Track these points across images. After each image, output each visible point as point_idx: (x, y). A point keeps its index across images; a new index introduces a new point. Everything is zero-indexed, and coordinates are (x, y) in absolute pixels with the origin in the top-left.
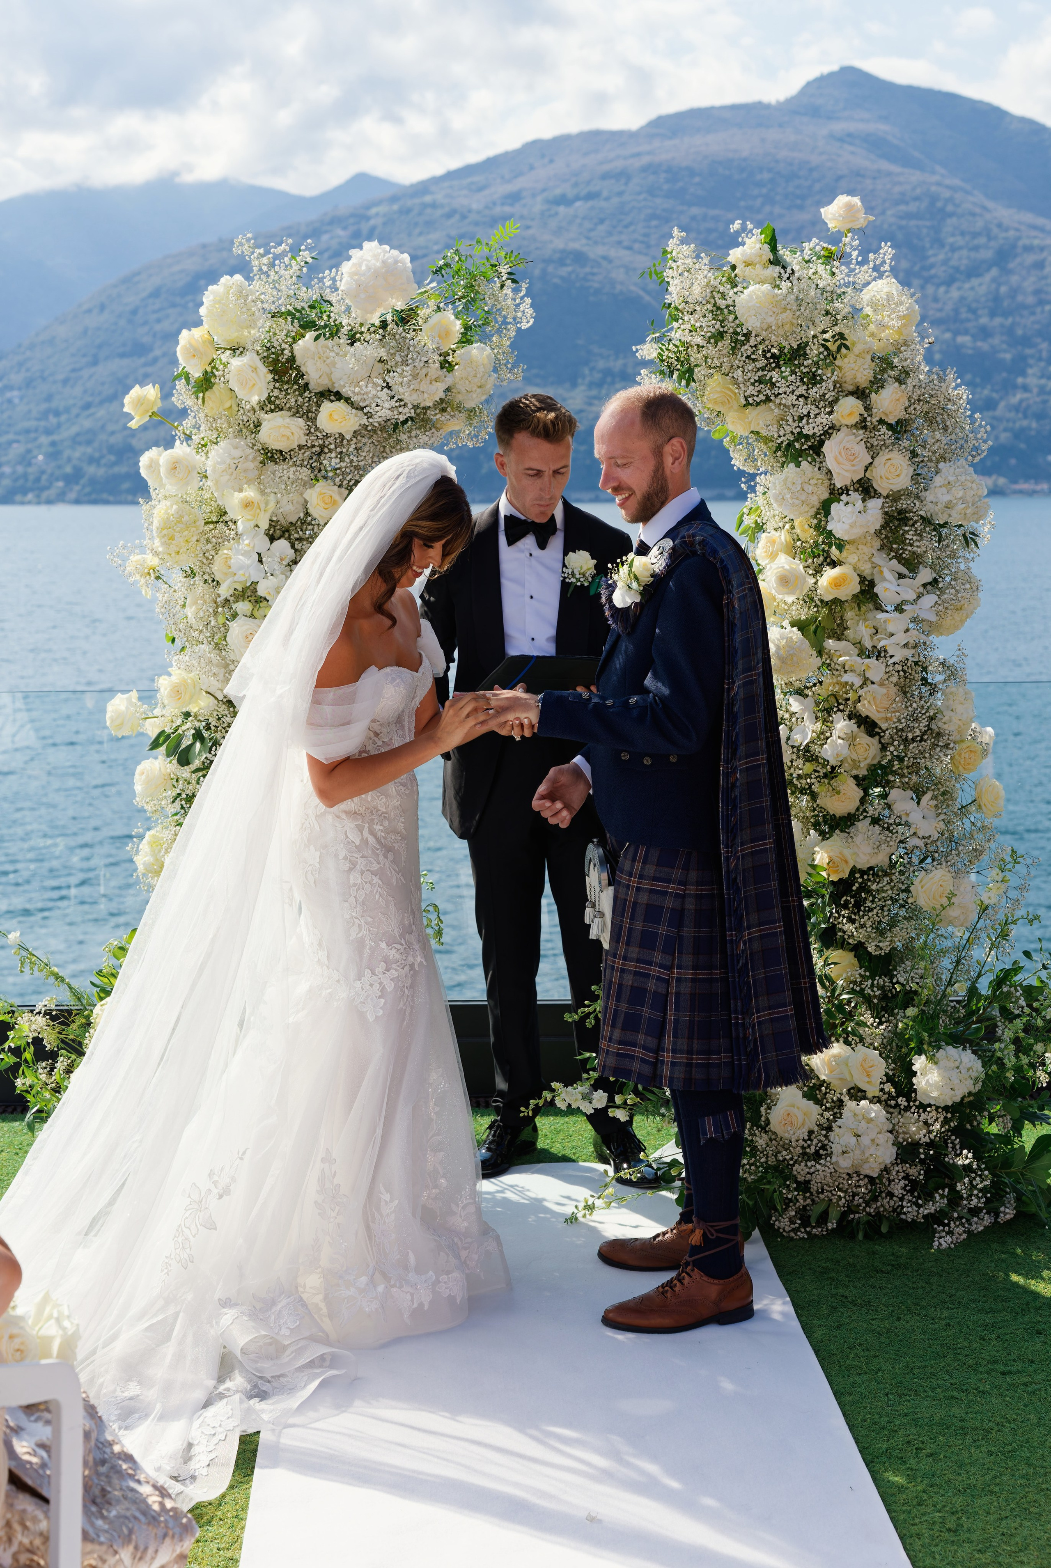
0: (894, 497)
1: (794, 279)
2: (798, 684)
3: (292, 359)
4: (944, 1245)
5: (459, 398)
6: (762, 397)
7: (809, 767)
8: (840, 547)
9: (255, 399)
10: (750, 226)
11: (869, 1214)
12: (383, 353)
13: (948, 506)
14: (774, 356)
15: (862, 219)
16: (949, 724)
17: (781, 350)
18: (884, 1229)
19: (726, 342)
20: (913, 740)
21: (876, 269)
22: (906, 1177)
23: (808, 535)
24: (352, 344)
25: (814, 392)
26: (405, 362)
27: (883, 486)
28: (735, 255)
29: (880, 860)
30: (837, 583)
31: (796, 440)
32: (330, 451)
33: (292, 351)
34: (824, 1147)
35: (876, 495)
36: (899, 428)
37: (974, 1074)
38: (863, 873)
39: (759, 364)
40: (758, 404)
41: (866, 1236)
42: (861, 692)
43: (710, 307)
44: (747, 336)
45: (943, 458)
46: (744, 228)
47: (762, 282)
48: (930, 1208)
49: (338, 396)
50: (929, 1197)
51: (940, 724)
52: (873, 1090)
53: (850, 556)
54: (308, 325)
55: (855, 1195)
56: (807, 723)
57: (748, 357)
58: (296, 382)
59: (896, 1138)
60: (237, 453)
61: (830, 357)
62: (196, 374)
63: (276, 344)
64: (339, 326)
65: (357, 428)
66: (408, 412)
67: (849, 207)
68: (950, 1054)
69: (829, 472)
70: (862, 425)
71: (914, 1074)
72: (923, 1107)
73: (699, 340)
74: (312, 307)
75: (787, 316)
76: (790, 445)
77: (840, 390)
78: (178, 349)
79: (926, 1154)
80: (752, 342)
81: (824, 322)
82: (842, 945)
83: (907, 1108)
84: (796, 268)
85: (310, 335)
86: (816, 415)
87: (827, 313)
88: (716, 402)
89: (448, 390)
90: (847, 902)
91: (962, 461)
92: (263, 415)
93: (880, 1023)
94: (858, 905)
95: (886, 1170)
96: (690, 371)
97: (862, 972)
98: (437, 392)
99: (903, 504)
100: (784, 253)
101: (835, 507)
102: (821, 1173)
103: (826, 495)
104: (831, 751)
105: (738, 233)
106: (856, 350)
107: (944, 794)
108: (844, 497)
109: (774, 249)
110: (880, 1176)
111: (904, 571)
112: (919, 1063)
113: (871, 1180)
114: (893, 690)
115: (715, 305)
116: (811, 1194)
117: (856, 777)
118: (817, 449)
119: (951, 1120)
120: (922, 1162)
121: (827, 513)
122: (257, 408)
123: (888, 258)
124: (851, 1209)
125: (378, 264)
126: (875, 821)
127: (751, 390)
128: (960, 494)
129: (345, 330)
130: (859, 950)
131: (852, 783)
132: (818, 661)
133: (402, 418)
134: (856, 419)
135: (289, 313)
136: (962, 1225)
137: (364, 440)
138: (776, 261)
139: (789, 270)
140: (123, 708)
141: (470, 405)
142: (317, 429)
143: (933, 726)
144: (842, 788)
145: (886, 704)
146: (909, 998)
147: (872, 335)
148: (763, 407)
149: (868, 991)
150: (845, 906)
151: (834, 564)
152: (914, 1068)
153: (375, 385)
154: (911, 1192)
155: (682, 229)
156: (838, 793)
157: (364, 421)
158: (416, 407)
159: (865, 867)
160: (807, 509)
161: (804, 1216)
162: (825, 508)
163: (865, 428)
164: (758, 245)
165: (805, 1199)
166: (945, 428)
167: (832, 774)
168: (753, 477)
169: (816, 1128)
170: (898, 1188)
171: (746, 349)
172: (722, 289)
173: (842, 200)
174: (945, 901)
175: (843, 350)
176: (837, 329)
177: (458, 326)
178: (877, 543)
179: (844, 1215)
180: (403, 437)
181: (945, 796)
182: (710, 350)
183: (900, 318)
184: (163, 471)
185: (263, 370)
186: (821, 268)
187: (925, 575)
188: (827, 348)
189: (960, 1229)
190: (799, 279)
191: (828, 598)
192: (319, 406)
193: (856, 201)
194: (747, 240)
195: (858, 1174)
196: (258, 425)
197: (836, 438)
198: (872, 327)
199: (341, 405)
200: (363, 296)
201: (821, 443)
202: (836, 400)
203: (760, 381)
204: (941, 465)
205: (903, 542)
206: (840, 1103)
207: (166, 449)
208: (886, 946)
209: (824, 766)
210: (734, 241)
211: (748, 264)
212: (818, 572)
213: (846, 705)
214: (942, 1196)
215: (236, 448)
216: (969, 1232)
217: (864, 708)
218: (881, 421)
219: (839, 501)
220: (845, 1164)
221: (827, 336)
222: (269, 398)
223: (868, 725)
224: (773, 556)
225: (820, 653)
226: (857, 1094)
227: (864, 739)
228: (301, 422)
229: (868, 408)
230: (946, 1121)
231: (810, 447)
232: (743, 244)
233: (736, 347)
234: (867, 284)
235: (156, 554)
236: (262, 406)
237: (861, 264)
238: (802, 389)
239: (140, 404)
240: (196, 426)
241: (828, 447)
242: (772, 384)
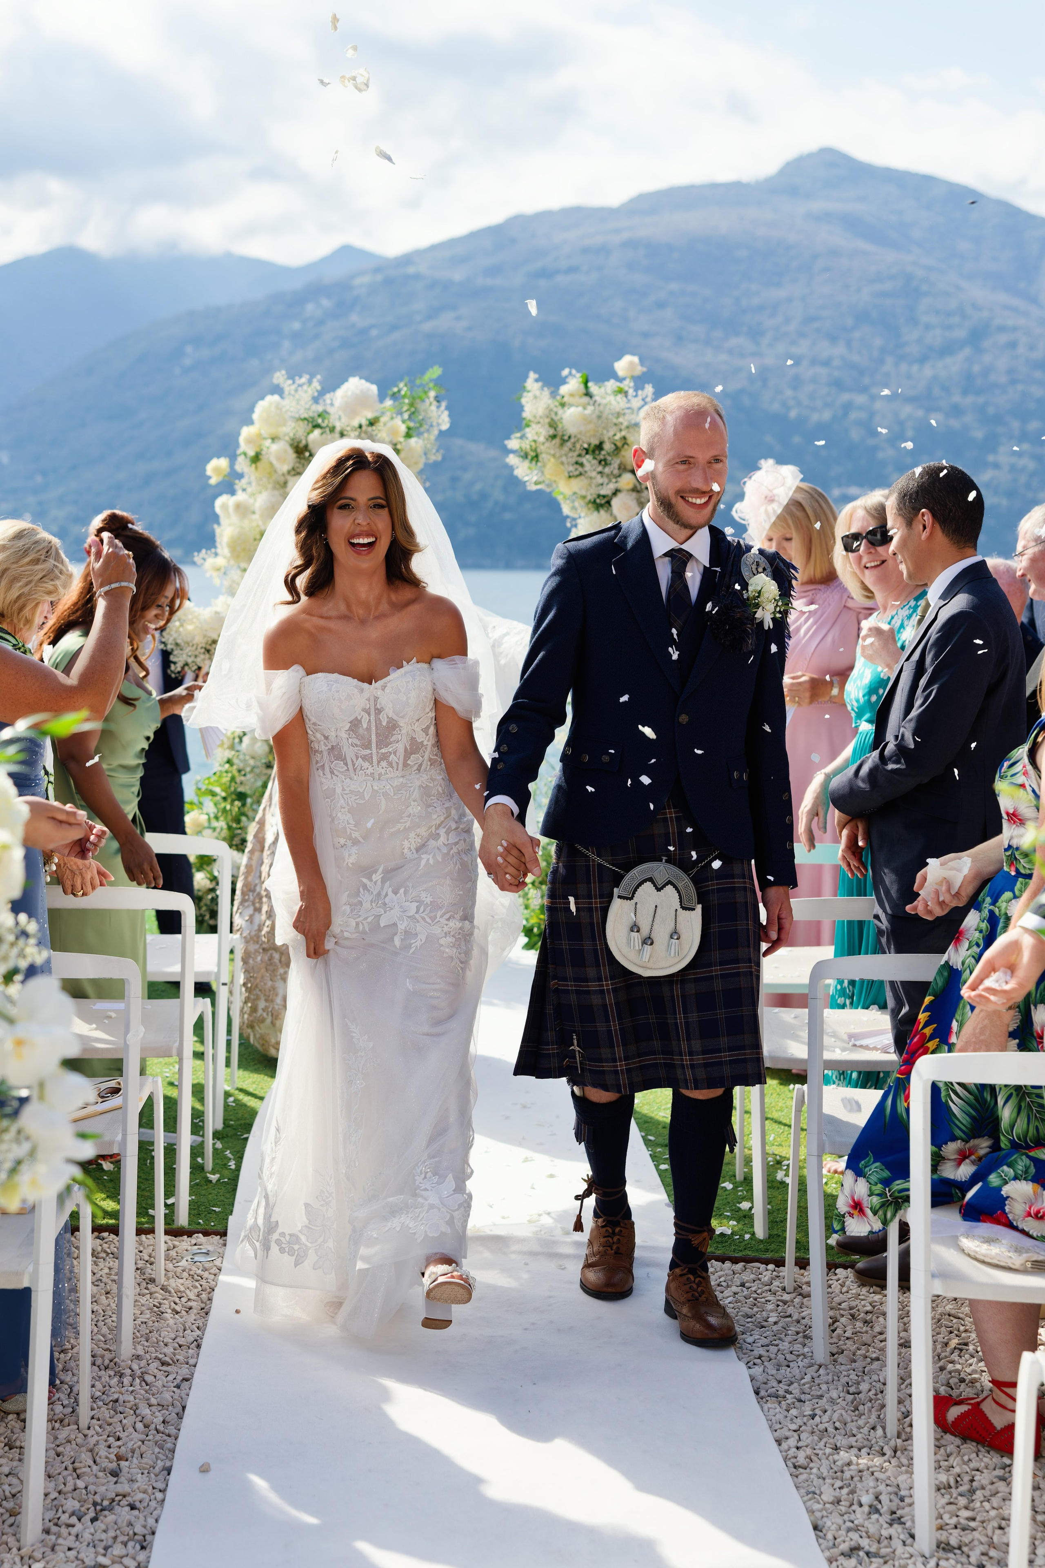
1: (596, 404)
3: (306, 445)
6: (577, 473)
9: (285, 468)
10: (574, 372)
14: (585, 449)
15: (639, 370)
17: (590, 444)
19: (557, 441)
21: (643, 400)
25: (607, 470)
28: (564, 390)
31: (598, 498)
33: (306, 441)
39: (577, 453)
40: (577, 476)
43: (548, 420)
44: (570, 437)
46: (570, 373)
47: (577, 406)
54: (317, 426)
57: (571, 449)
60: (274, 499)
61: (617, 450)
62: (252, 453)
63: (298, 436)
64: (334, 427)
67: (631, 364)
70: (635, 489)
73: (542, 439)
74: (319, 416)
75: (591, 426)
76: (595, 500)
77: (622, 468)
78: (241, 438)
80: (572, 440)
81: (616, 430)
84: (599, 398)
85: (317, 432)
86: (608, 484)
87: (617, 425)
88: (553, 475)
92: (289, 478)
96: (537, 456)
100: (593, 389)
105: (566, 377)
109: (586, 387)
115: (552, 419)
118: (608, 503)
122: (286, 473)
125: (358, 391)
127: (571, 468)
129: (337, 429)
134: (630, 486)
135: (305, 419)
138: (588, 394)
139: (595, 399)
148: (579, 479)
155: (535, 372)
163: (638, 492)
164: (578, 384)
168: (574, 519)
171: (569, 444)
172: (556, 410)
173: (628, 358)
176: (623, 433)
177: (403, 428)
182: (547, 444)
184: (231, 510)
185: (290, 451)
186: (612, 398)
188: (615, 445)
190: (601, 405)
193: (636, 359)
194: (572, 380)
196: (286, 483)
197: (620, 496)
200: (348, 410)
201: (612, 500)
202: (620, 476)
203: (577, 463)
207: (231, 497)
210: (564, 381)
211: (572, 395)
221: (617, 438)
222: (293, 469)
231: (606, 502)
232: (570, 383)
233: (564, 442)
234: (640, 408)
235: (225, 557)
236: (289, 472)
237: (636, 396)
238: (600, 469)
239: (217, 470)
240: (249, 483)
241: (615, 502)
242: (582, 465)
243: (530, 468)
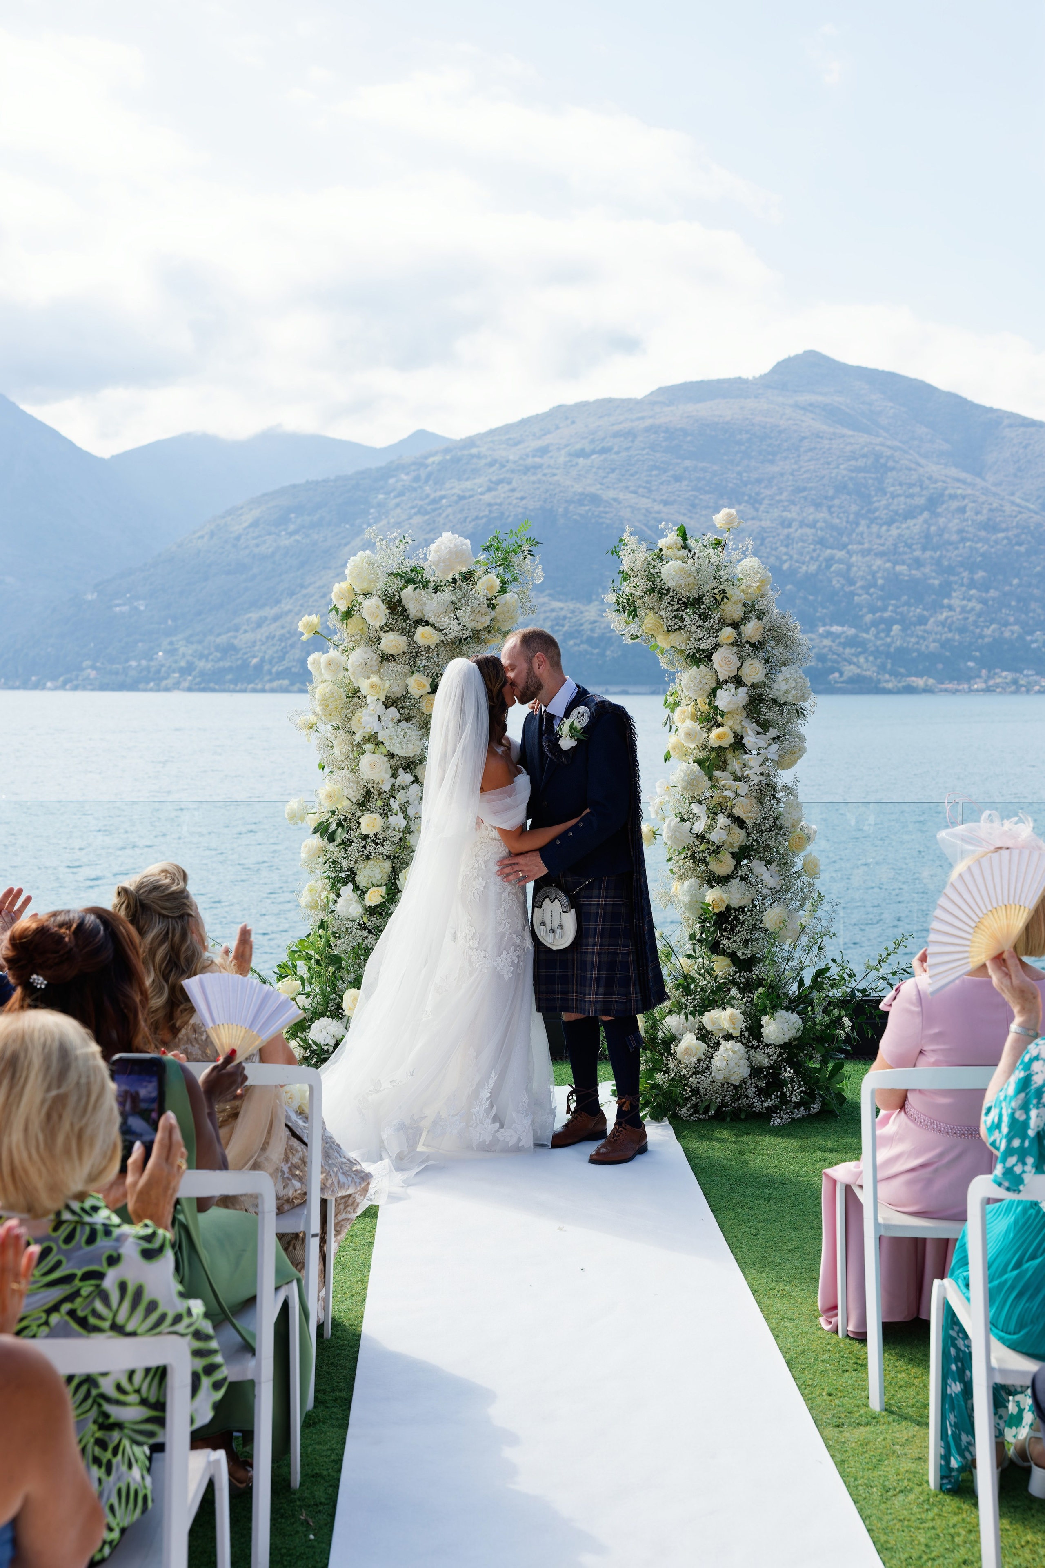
0: (754, 686)
1: (696, 557)
2: (698, 797)
3: (400, 601)
4: (776, 1124)
5: (498, 625)
6: (677, 627)
7: (703, 847)
8: (722, 716)
9: (377, 624)
10: (671, 525)
11: (734, 1108)
12: (454, 598)
13: (787, 692)
14: (684, 602)
15: (736, 523)
16: (784, 821)
17: (689, 598)
18: (743, 1116)
19: (655, 595)
20: (766, 831)
21: (743, 552)
22: (757, 1087)
23: (705, 708)
24: (436, 592)
25: (706, 624)
26: (467, 604)
27: (747, 680)
28: (662, 543)
29: (746, 902)
30: (720, 737)
31: (697, 652)
32: (422, 655)
33: (400, 596)
34: (708, 1068)
35: (745, 685)
36: (758, 646)
37: (797, 1026)
38: (735, 910)
39: (675, 607)
40: (675, 630)
41: (732, 1120)
42: (734, 802)
43: (646, 573)
44: (668, 590)
45: (784, 664)
46: (666, 527)
47: (677, 559)
48: (768, 1104)
49: (427, 623)
50: (768, 1096)
51: (782, 822)
52: (736, 1033)
53: (729, 722)
54: (409, 581)
55: (726, 1096)
56: (702, 819)
57: (669, 603)
58: (402, 614)
59: (751, 1063)
60: (366, 656)
61: (718, 603)
62: (343, 608)
63: (390, 592)
64: (429, 581)
65: (438, 642)
66: (468, 633)
67: (729, 515)
68: (782, 1014)
69: (716, 672)
70: (735, 644)
71: (762, 1026)
72: (768, 1046)
73: (639, 593)
74: (412, 571)
75: (690, 580)
76: (694, 654)
77: (722, 622)
78: (333, 594)
79: (767, 1072)
80: (671, 594)
81: (715, 583)
82: (723, 953)
83: (758, 1046)
84: (697, 551)
85: (411, 587)
86: (707, 638)
87: (715, 578)
88: (650, 630)
89: (493, 620)
90: (726, 927)
91: (795, 666)
92: (382, 634)
93: (743, 998)
94: (732, 930)
95: (744, 1082)
96: (635, 610)
97: (734, 969)
98: (486, 621)
99: (760, 690)
100: (691, 542)
101: (719, 692)
102: (705, 1082)
103: (714, 685)
104: (716, 837)
105: (663, 530)
106: (733, 599)
107: (784, 864)
108: (724, 686)
109: (685, 539)
110: (740, 1086)
111: (761, 731)
112: (765, 1020)
113: (736, 1087)
114: (754, 801)
115: (649, 573)
116: (701, 1096)
117: (732, 853)
118: (709, 658)
119: (783, 1053)
120: (765, 1077)
121: (715, 696)
122: (379, 630)
123: (750, 547)
124: (723, 1104)
125: (452, 546)
126: (743, 879)
127: (670, 622)
128: (794, 685)
129: (432, 584)
130: (733, 956)
131: (729, 856)
132: (710, 784)
133: (465, 636)
134: (731, 641)
135: (398, 574)
136: (788, 1113)
137: (443, 649)
138: (685, 547)
139: (692, 553)
140: (295, 807)
141: (504, 629)
142: (414, 642)
143: (778, 823)
144: (722, 859)
145: (749, 809)
146: (760, 982)
147: (743, 591)
148: (677, 632)
149: (737, 979)
150: (725, 930)
151: (719, 726)
152: (762, 1023)
153: (450, 617)
154: (759, 1095)
155: (631, 526)
156: (721, 862)
157: (442, 638)
158: (473, 630)
159: (737, 907)
160: (702, 692)
161: (696, 1108)
162: (713, 693)
163: (738, 645)
164: (675, 538)
165: (697, 1098)
166: (786, 646)
167: (717, 850)
168: (672, 673)
169: (703, 1057)
170: (751, 1092)
171: (667, 598)
172: (653, 563)
173: (725, 511)
174: (782, 925)
175: (725, 600)
176: (721, 587)
177: (498, 582)
178: (745, 714)
179: (719, 1108)
180: (465, 647)
181: (785, 865)
182: (647, 598)
183: (756, 582)
184: (322, 666)
185: (383, 607)
186: (711, 551)
187: (773, 733)
188: (715, 598)
189: (787, 1116)
190: (698, 558)
191: (715, 745)
192: (416, 629)
194: (669, 535)
195: (728, 1083)
196: (379, 639)
197: (720, 651)
198: (743, 587)
199: (428, 628)
200: (442, 564)
201: (712, 654)
202: (720, 629)
203: (675, 617)
204: (783, 668)
205: (760, 713)
206: (718, 1044)
207: (324, 653)
208: (748, 953)
209: (713, 846)
210: (661, 535)
211: (669, 548)
212: (710, 730)
213: (726, 810)
214: (776, 1097)
215: (366, 653)
216: (793, 1119)
217: (737, 812)
218: (747, 642)
219: (721, 688)
220: (719, 1077)
221: (716, 591)
222: (386, 624)
223: (739, 822)
224: (683, 721)
225: (711, 779)
226: (728, 1037)
227: (736, 830)
228: (405, 638)
229: (739, 634)
230: (780, 1054)
231: (705, 657)
232: (666, 536)
233: (661, 596)
234: (739, 561)
235: (317, 715)
236: (381, 628)
237: (735, 550)
238: (700, 623)
239: (308, 625)
240: (342, 640)
241: (715, 657)
242: (682, 619)
243: (627, 622)
